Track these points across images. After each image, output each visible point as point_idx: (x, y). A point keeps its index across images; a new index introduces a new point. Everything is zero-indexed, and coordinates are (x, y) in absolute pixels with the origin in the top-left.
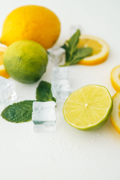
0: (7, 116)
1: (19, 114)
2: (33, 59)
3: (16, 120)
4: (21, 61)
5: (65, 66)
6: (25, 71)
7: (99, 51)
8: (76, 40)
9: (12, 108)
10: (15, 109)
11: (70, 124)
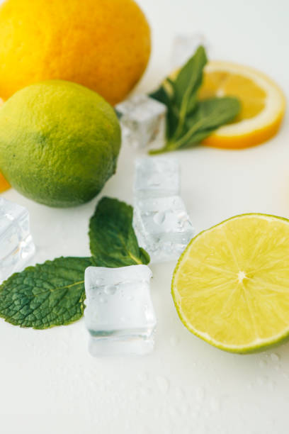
0: (8, 307)
1: (44, 300)
2: (80, 140)
3: (35, 320)
4: (46, 147)
5: (164, 150)
6: (57, 174)
7: (257, 110)
8: (194, 78)
9: (22, 283)
10: (31, 284)
11: (195, 334)
